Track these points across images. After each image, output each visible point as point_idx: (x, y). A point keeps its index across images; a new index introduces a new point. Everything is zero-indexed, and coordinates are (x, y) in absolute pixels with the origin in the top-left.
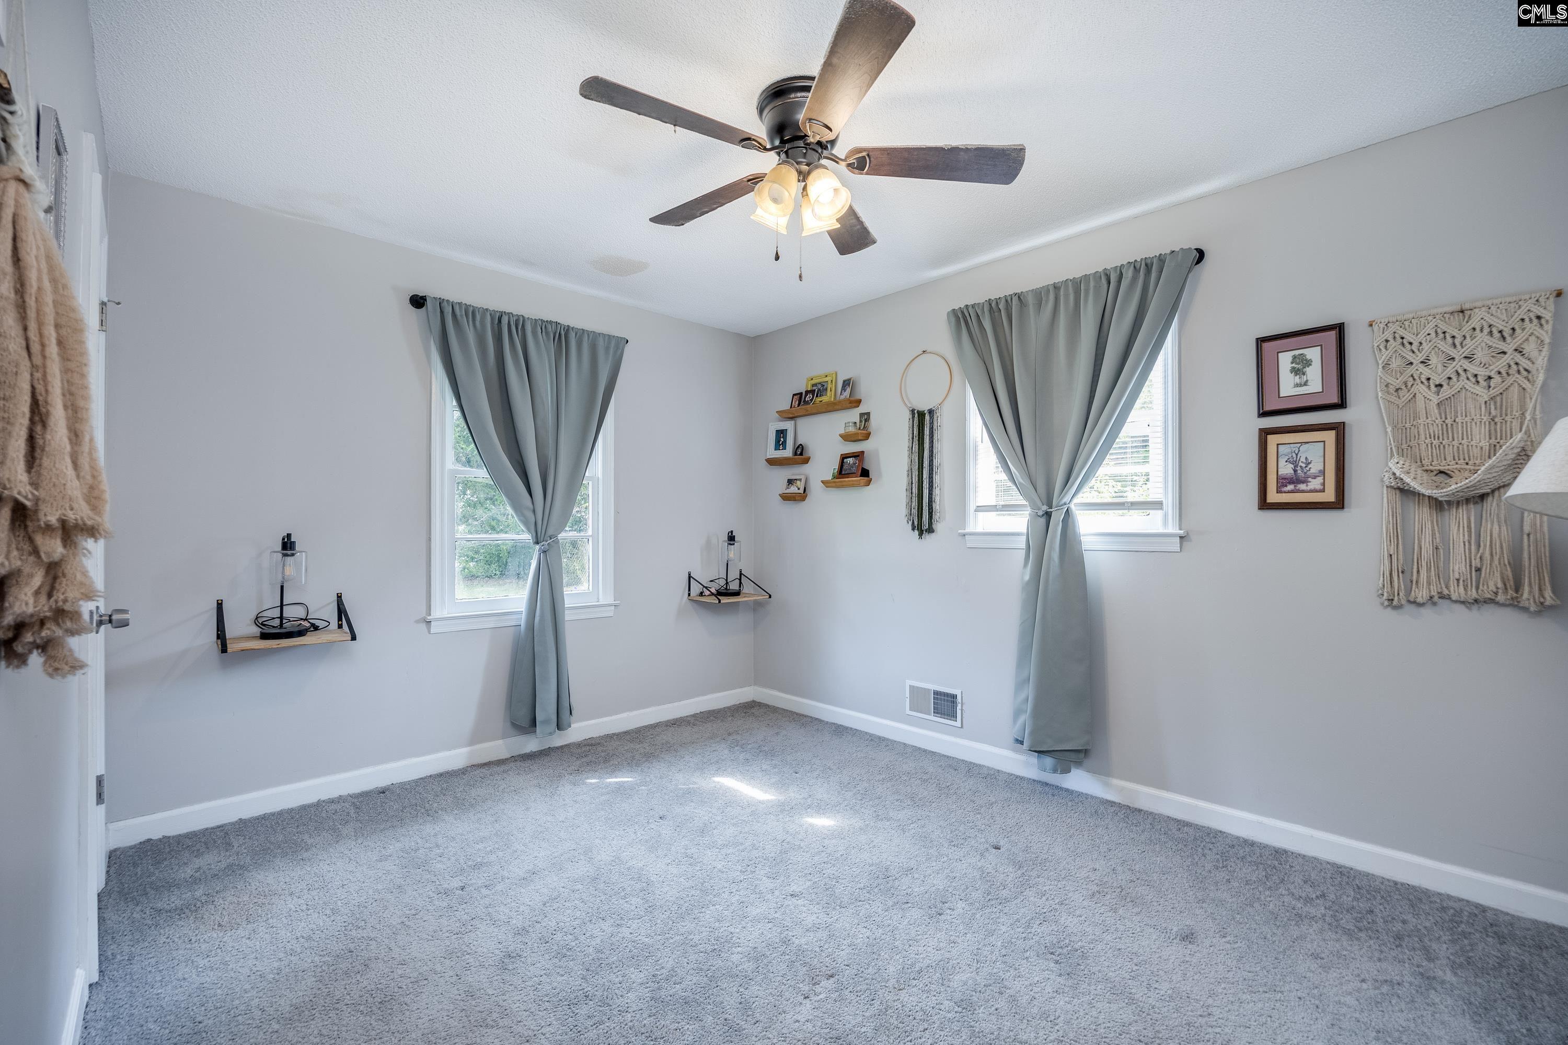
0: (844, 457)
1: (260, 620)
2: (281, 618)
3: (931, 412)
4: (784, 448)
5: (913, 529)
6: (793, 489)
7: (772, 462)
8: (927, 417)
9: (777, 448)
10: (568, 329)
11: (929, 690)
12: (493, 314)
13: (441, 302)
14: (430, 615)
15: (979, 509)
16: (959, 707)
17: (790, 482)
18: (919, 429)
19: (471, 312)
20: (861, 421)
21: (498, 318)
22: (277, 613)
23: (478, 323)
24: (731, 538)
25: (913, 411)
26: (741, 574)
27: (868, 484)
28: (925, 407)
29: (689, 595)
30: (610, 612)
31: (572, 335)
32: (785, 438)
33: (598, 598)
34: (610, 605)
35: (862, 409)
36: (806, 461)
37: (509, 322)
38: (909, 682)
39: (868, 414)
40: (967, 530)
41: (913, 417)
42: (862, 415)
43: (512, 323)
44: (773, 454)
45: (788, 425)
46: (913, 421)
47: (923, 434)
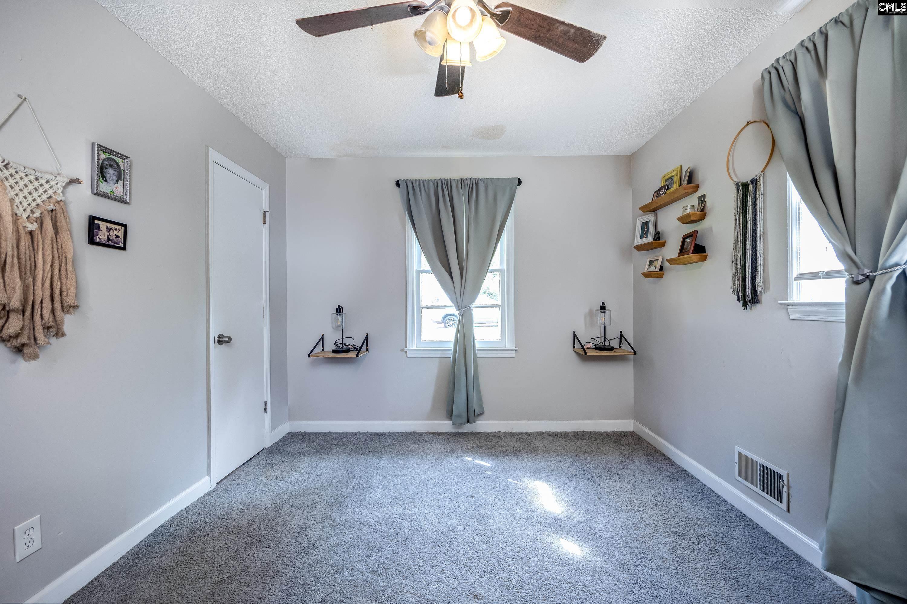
0: (685, 238)
1: (336, 344)
2: (342, 344)
3: (754, 182)
4: (647, 236)
5: (738, 300)
6: (652, 268)
7: (639, 248)
8: (751, 187)
9: (642, 237)
10: (478, 181)
11: (755, 462)
12: (433, 181)
13: (406, 181)
14: (407, 348)
15: (802, 277)
16: (785, 489)
17: (651, 262)
18: (743, 201)
19: (421, 183)
20: (699, 204)
21: (436, 183)
22: (340, 341)
23: (426, 188)
24: (603, 308)
25: (737, 185)
26: (621, 335)
27: (704, 259)
28: (747, 179)
29: (574, 347)
30: (512, 355)
31: (481, 184)
32: (648, 228)
33: (505, 345)
34: (512, 350)
35: (700, 193)
36: (663, 245)
37: (442, 184)
38: (738, 449)
39: (704, 196)
40: (789, 301)
41: (738, 190)
42: (699, 198)
43: (444, 185)
44: (639, 241)
45: (649, 217)
46: (738, 195)
47: (746, 206)
